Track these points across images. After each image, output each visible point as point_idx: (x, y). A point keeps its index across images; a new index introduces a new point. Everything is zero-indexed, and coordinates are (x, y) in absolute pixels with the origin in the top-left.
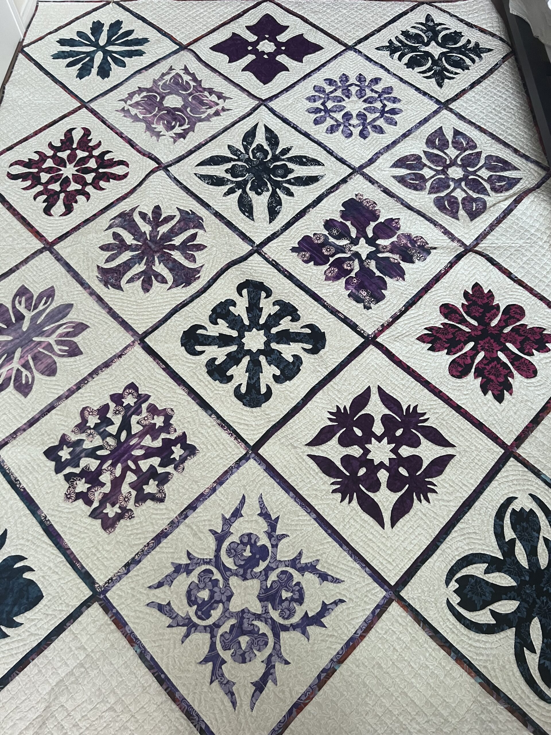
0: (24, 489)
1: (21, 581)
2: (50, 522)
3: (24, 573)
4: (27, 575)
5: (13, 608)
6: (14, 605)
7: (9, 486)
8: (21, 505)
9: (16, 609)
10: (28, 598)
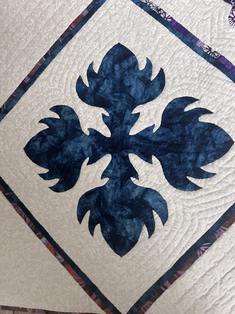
0: (171, 18)
1: (198, 126)
2: (218, 53)
3: (199, 116)
4: (204, 119)
5: (197, 156)
6: (197, 153)
7: (151, 18)
8: (173, 37)
9: (201, 157)
10: (214, 145)
